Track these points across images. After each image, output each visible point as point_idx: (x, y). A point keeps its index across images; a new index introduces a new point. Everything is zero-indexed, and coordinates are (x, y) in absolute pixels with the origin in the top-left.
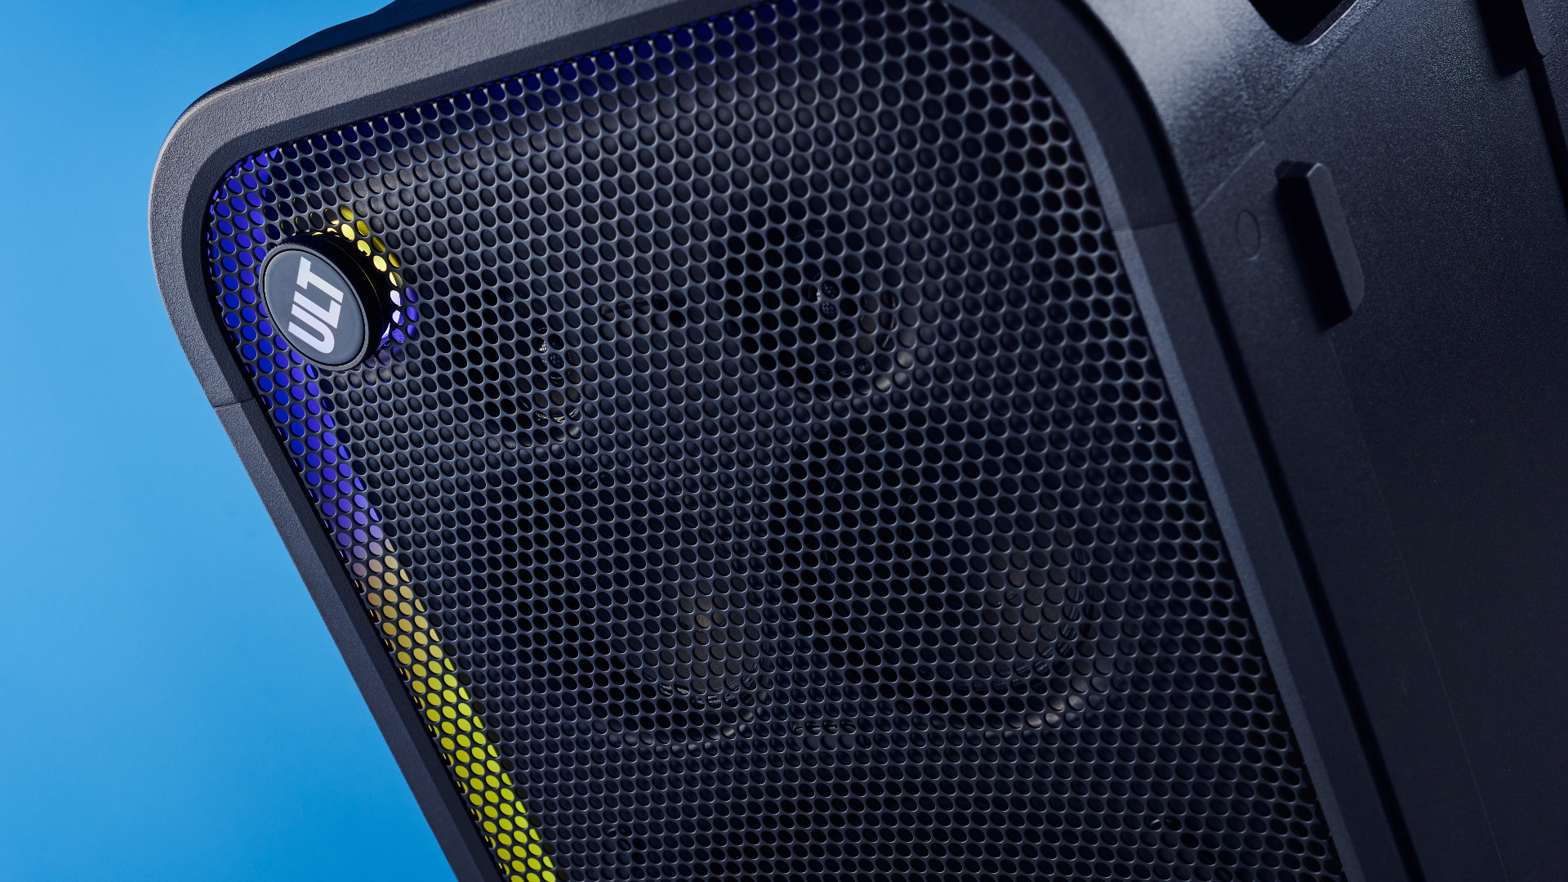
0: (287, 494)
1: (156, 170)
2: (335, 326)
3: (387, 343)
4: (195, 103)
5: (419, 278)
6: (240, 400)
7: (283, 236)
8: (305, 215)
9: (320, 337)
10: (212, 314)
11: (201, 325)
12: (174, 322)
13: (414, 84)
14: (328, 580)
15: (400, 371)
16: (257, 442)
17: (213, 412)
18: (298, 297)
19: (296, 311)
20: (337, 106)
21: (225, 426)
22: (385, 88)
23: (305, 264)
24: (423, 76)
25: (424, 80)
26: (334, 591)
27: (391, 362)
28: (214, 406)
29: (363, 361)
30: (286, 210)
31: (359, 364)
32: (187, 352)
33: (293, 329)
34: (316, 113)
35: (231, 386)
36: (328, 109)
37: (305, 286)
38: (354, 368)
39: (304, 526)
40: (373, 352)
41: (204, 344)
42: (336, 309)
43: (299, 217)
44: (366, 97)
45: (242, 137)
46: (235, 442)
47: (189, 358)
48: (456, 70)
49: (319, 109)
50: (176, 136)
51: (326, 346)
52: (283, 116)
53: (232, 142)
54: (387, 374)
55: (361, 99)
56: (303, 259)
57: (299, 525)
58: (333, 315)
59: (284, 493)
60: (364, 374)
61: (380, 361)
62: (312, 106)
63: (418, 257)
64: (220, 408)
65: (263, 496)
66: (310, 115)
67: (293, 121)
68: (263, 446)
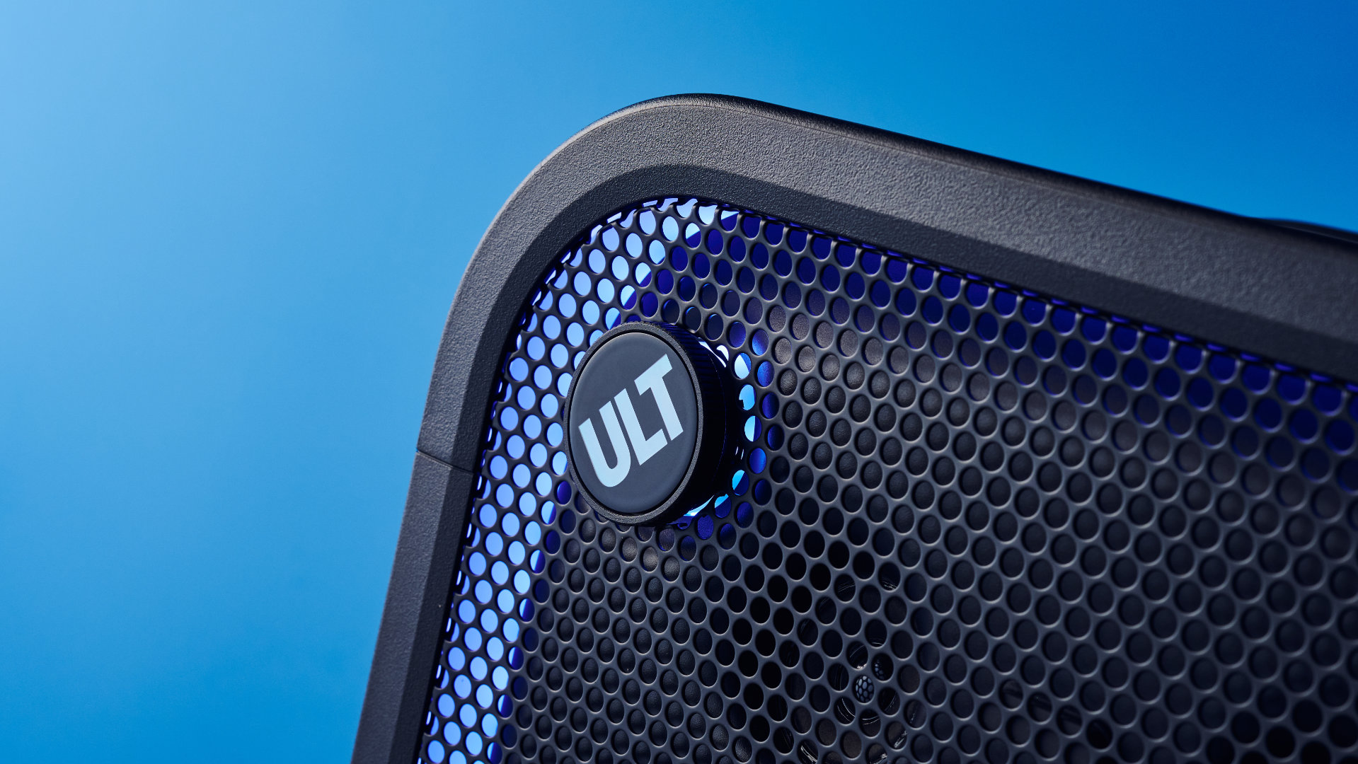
0: (423, 607)
1: (570, 141)
2: (641, 461)
3: (683, 525)
4: (680, 96)
5: (789, 479)
6: (456, 466)
7: (657, 316)
8: (705, 311)
9: (612, 461)
10: (500, 346)
11: (479, 348)
12: (450, 324)
13: (987, 245)
14: (390, 736)
15: (670, 567)
16: (436, 525)
17: (414, 453)
18: (623, 398)
19: (606, 412)
20: (861, 209)
21: (414, 479)
22: (943, 227)
23: (664, 365)
24: (1008, 244)
25: (1007, 249)
26: (388, 754)
27: (672, 550)
28: (420, 449)
29: (637, 527)
30: (686, 291)
31: (627, 526)
32: (438, 368)
33: (587, 429)
34: (825, 200)
35: (458, 440)
36: (845, 205)
37: (641, 391)
38: (618, 525)
39: (413, 656)
40: (658, 523)
41: (464, 375)
42: (658, 442)
43: (695, 309)
44: (908, 222)
45: (707, 170)
46: (411, 506)
47: (435, 377)
48: (1062, 265)
49: (832, 198)
50: (627, 119)
51: (611, 477)
52: (779, 178)
53: (688, 168)
54: (652, 559)
55: (900, 221)
56: (665, 358)
57: (409, 651)
58: (648, 448)
59: (420, 603)
60: (625, 539)
61: (657, 539)
62: (824, 188)
63: (808, 454)
64: (424, 456)
65: (393, 588)
66: (815, 198)
67: (788, 191)
68: (439, 533)
